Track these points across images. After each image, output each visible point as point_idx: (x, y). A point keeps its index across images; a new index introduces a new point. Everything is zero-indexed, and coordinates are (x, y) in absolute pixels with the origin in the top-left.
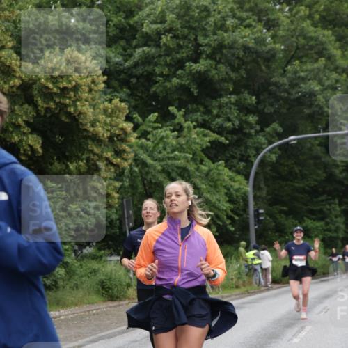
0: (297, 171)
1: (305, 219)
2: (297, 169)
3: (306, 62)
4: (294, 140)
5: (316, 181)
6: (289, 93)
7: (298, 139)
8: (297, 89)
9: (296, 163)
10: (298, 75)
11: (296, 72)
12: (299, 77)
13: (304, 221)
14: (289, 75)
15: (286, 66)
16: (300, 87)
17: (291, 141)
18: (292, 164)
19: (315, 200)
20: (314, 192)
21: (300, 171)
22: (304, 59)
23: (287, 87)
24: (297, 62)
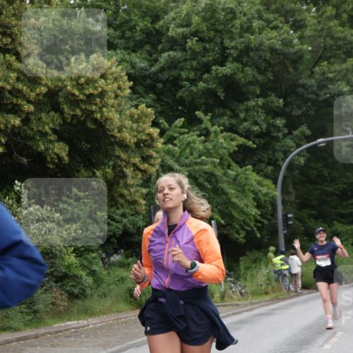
0: (327, 174)
1: (335, 222)
2: (326, 173)
3: (334, 63)
4: (323, 142)
5: (345, 183)
6: (317, 95)
7: (327, 142)
8: (325, 91)
9: (324, 166)
10: (326, 76)
11: (324, 74)
12: (327, 78)
13: (334, 225)
14: (317, 76)
15: (314, 67)
16: (328, 89)
17: (320, 143)
18: (321, 167)
19: (345, 203)
20: (343, 195)
21: (329, 174)
22: (332, 60)
23: (315, 89)
24: (325, 63)
